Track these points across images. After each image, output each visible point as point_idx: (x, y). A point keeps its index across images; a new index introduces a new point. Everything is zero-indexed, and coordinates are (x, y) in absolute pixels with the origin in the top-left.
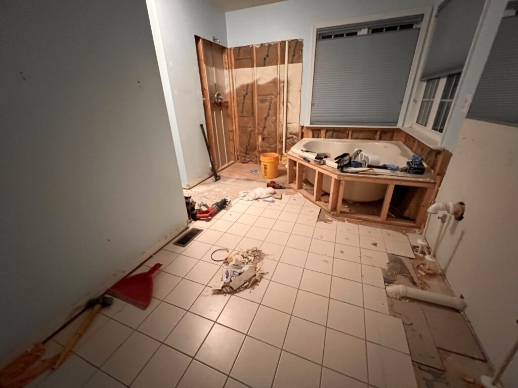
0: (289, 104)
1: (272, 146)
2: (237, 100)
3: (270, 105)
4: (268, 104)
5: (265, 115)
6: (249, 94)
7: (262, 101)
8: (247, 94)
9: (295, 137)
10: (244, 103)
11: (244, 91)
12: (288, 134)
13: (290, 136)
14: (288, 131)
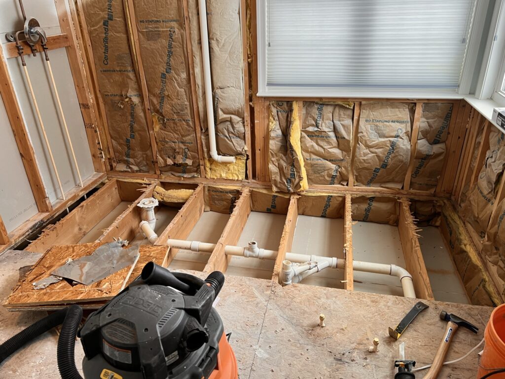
0: (213, 42)
1: (187, 139)
2: (90, 33)
3: (170, 46)
4: (165, 42)
5: (162, 69)
6: (118, 19)
7: (151, 36)
8: (111, 18)
9: (235, 118)
10: (106, 40)
11: (103, 11)
12: (220, 112)
13: (225, 116)
14: (220, 106)
